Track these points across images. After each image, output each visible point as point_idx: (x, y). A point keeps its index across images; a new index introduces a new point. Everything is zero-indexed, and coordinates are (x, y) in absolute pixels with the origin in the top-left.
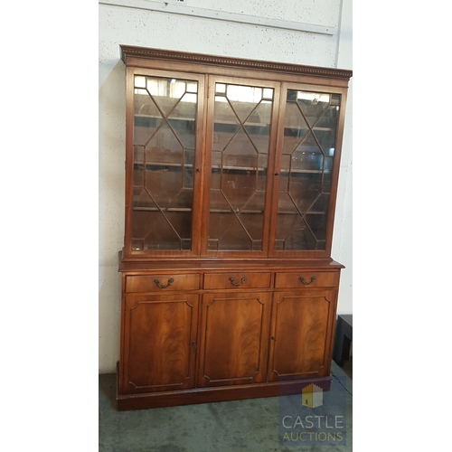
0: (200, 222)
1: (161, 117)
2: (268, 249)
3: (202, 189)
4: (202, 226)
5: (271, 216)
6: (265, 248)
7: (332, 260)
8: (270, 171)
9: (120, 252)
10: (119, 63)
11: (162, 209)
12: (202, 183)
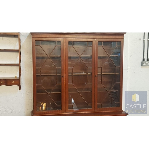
0: (65, 98)
1: (46, 56)
2: (95, 107)
3: (65, 84)
4: (66, 99)
5: (95, 93)
6: (93, 107)
7: (123, 111)
8: (93, 74)
9: (32, 111)
10: (29, 35)
11: (48, 93)
12: (65, 81)
